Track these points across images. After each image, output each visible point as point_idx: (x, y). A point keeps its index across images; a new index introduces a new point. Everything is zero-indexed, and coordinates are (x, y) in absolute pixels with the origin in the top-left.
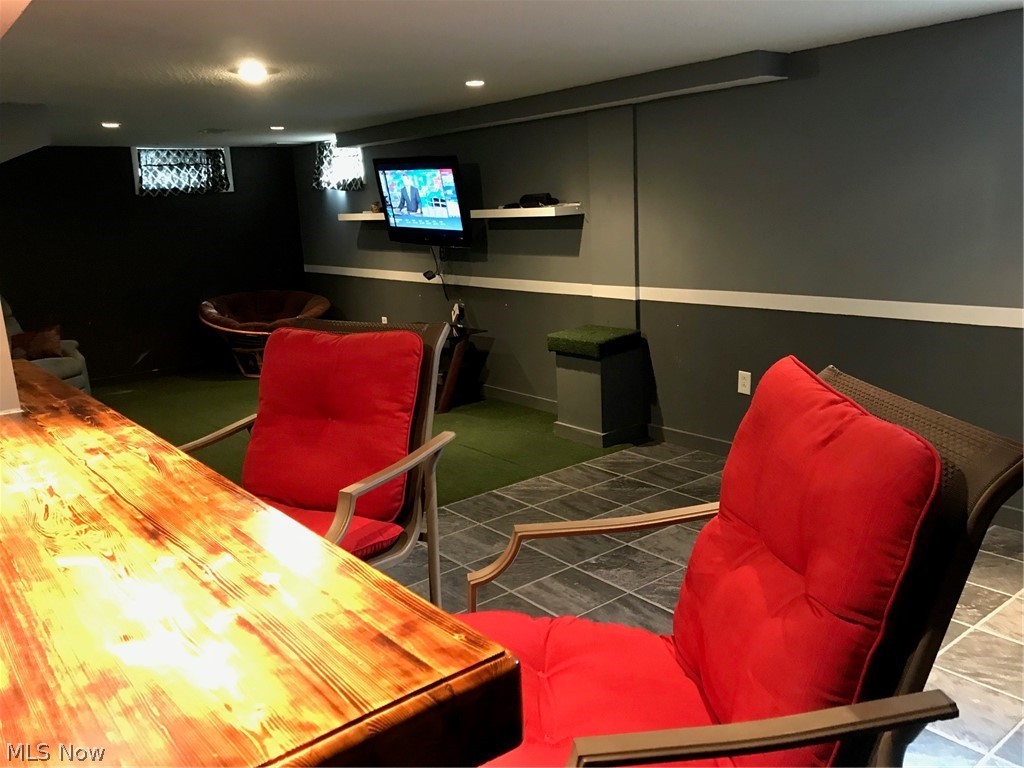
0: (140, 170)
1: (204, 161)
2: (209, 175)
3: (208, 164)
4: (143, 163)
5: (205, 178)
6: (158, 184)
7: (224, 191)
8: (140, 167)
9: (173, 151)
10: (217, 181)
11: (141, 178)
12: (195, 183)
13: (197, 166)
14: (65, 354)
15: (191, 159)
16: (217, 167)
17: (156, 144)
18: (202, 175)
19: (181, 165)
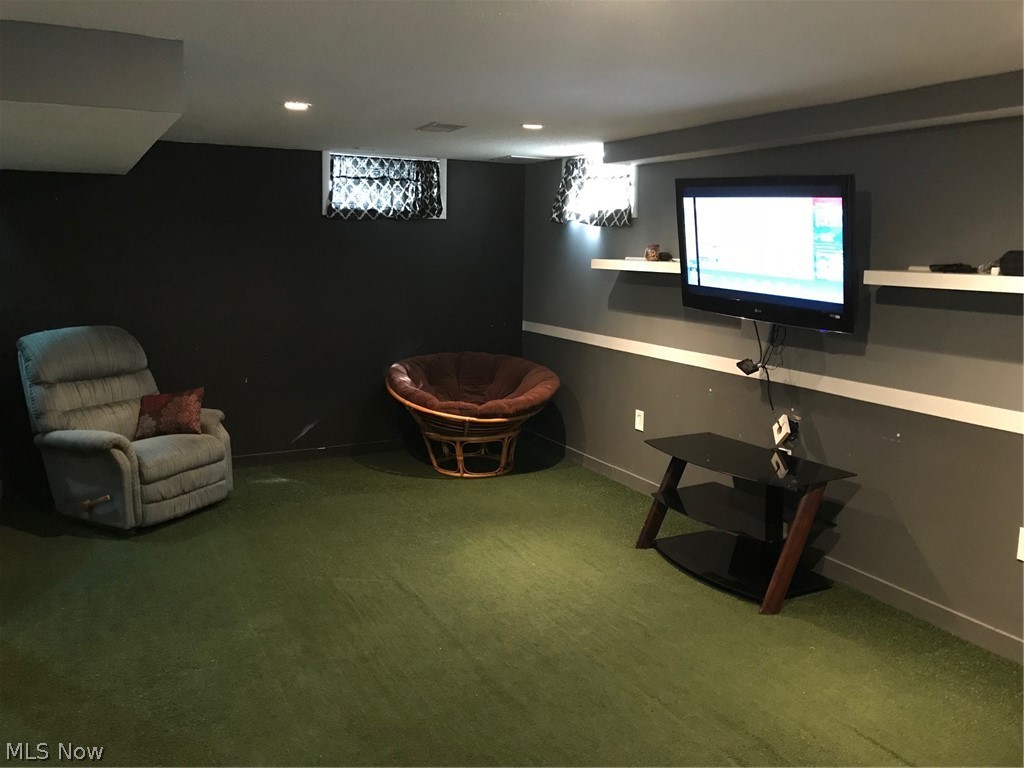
0: (330, 182)
1: (413, 175)
2: (417, 195)
3: (417, 180)
4: (335, 174)
5: (411, 199)
6: (352, 203)
7: (435, 217)
8: (332, 178)
9: (375, 159)
10: (427, 204)
11: (331, 193)
12: (398, 204)
13: (403, 181)
14: (205, 430)
15: (397, 172)
16: (428, 185)
17: (356, 148)
18: (409, 194)
19: (383, 179)
